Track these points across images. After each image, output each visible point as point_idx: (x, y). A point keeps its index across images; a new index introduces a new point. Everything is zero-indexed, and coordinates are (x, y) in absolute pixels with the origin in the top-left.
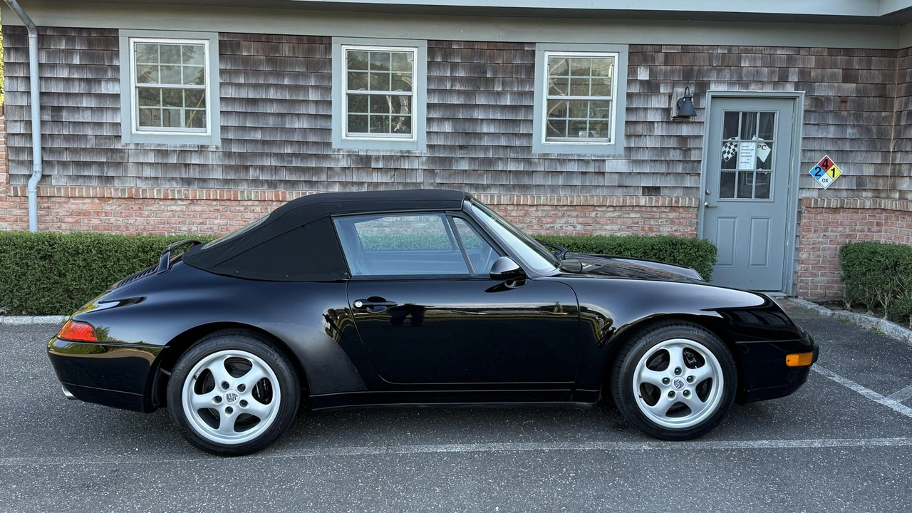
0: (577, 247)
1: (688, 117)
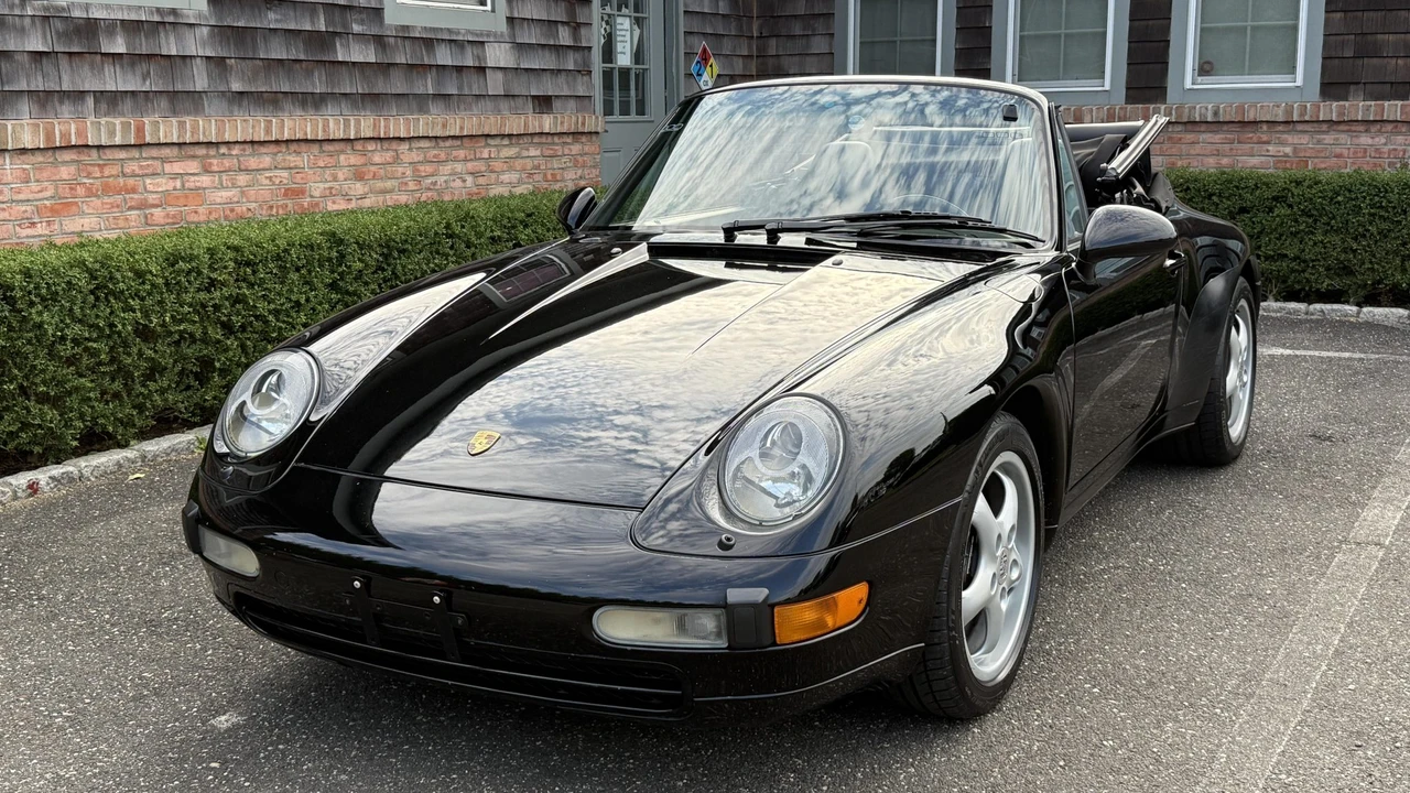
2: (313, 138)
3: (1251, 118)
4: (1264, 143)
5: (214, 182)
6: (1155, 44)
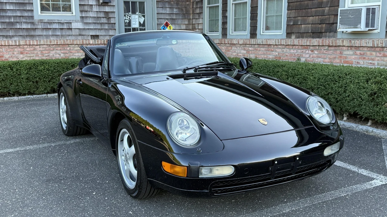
0: (62, 63)
1: (107, 3)
2: (4, 45)
3: (269, 44)
4: (272, 51)
6: (255, 21)
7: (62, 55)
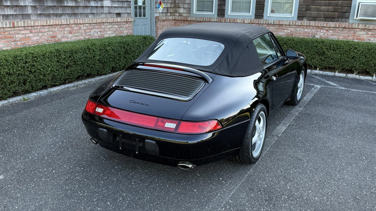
2: (58, 24)
3: (281, 24)
4: (284, 29)
5: (33, 35)
6: (262, 5)
7: (99, 33)
